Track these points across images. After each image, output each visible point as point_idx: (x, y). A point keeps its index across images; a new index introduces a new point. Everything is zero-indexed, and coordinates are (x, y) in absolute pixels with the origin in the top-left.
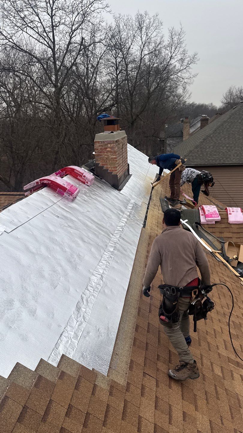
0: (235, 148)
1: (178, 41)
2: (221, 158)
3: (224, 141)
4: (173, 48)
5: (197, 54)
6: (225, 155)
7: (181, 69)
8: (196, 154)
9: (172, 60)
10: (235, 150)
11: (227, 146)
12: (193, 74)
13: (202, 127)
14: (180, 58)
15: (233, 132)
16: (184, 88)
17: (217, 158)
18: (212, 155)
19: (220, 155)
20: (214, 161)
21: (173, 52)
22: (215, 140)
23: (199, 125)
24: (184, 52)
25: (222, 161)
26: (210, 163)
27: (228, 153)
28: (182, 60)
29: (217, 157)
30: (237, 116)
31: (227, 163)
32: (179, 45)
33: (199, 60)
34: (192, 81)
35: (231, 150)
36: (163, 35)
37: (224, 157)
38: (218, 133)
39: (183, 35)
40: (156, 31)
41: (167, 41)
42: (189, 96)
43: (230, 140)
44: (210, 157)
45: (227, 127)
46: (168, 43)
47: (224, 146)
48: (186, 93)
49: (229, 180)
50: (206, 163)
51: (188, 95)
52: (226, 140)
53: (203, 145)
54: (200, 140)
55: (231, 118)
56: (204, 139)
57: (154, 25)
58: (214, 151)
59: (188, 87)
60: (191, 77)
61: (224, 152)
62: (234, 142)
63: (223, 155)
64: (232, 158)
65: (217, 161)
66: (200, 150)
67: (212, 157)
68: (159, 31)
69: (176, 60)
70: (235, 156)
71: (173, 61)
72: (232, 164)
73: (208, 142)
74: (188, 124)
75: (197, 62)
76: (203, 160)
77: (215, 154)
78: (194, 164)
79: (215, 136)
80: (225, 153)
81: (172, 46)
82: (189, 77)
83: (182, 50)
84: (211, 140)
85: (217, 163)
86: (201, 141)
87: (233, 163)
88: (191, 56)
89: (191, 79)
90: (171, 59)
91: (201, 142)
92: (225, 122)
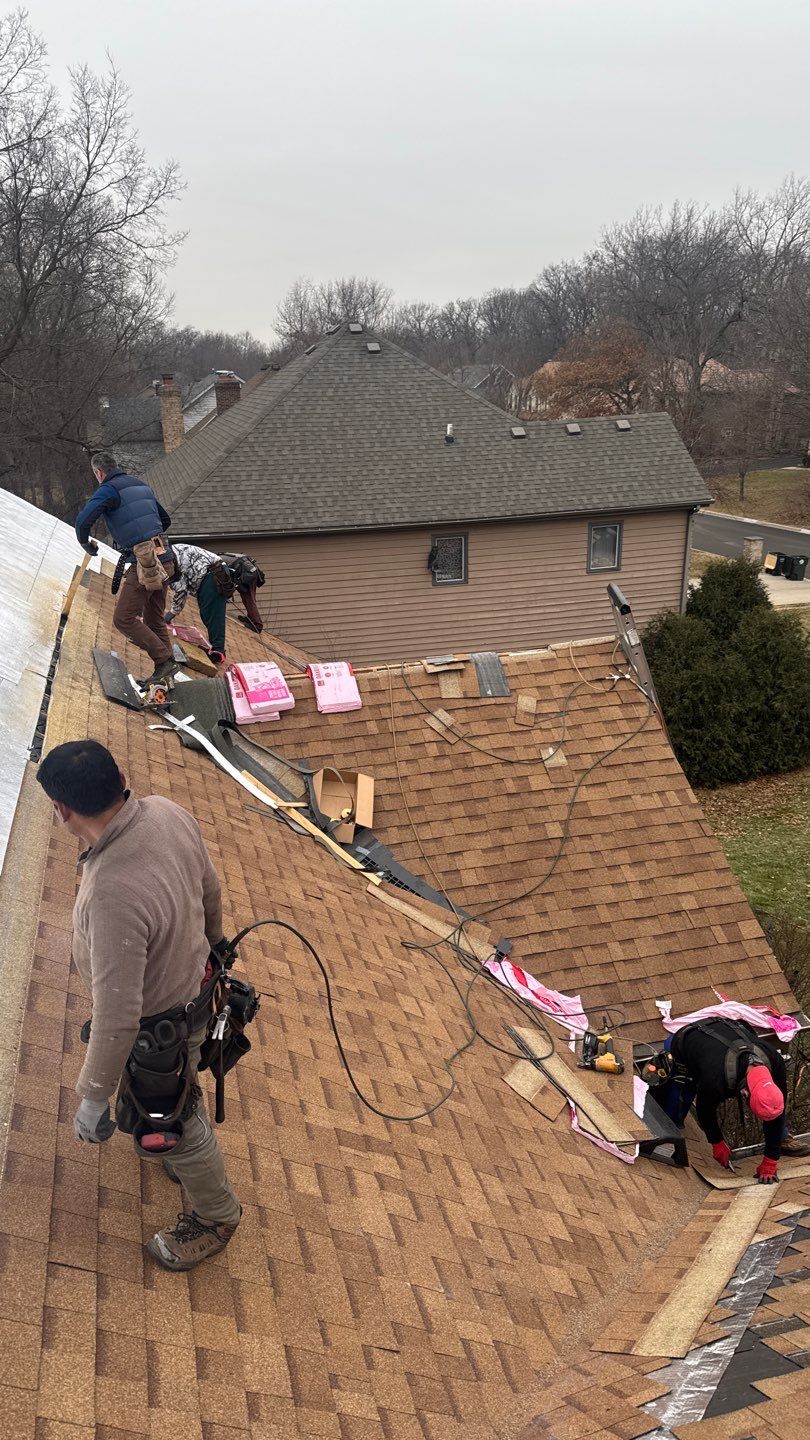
0: (325, 480)
1: (108, 116)
2: (289, 511)
3: (291, 457)
4: (93, 138)
5: (177, 167)
6: (299, 500)
7: (130, 213)
8: (210, 499)
9: (94, 178)
10: (326, 485)
11: (302, 470)
12: (171, 231)
13: (222, 408)
14: (121, 174)
15: (315, 429)
16: (149, 279)
17: (276, 512)
18: (260, 502)
19: (284, 501)
20: (268, 522)
21: (95, 151)
22: (263, 453)
23: (212, 403)
24: (132, 157)
25: (292, 520)
26: (256, 528)
27: (304, 495)
28: (129, 182)
29: (277, 507)
30: (321, 378)
31: (307, 525)
32: (112, 131)
33: (185, 187)
34: (171, 256)
35: (314, 485)
36: (52, 88)
37: (295, 506)
38: (270, 431)
39: (123, 98)
40: (24, 70)
41: (67, 110)
42: (168, 306)
43: (307, 452)
44: (255, 507)
45: (296, 412)
46: (74, 117)
47: (292, 471)
48: (156, 295)
49: (321, 578)
50: (246, 529)
51: (162, 303)
52: (296, 452)
53: (228, 469)
54: (218, 454)
55: (305, 382)
56: (229, 452)
57: (17, 49)
58: (264, 488)
59: (159, 276)
60: (168, 243)
61: (295, 491)
62: (323, 461)
63: (290, 501)
64: (321, 510)
65: (278, 521)
66: (219, 484)
67: (261, 508)
68: (36, 72)
69: (108, 179)
70: (330, 504)
71: (95, 184)
72: (321, 528)
73: (242, 459)
74: (174, 399)
75: (180, 194)
76: (235, 519)
77: (269, 497)
78: (209, 531)
79: (261, 439)
80: (297, 495)
81: (88, 129)
82: (160, 243)
83: (123, 147)
84: (250, 454)
85: (278, 525)
86: (221, 457)
87: (324, 525)
88: (159, 172)
89: (165, 248)
90: (89, 173)
91: (221, 460)
92: (286, 393)
